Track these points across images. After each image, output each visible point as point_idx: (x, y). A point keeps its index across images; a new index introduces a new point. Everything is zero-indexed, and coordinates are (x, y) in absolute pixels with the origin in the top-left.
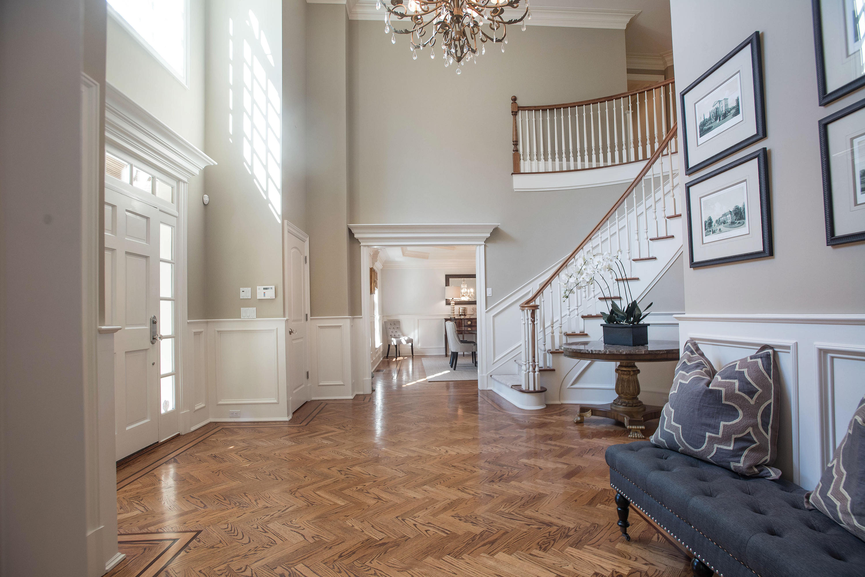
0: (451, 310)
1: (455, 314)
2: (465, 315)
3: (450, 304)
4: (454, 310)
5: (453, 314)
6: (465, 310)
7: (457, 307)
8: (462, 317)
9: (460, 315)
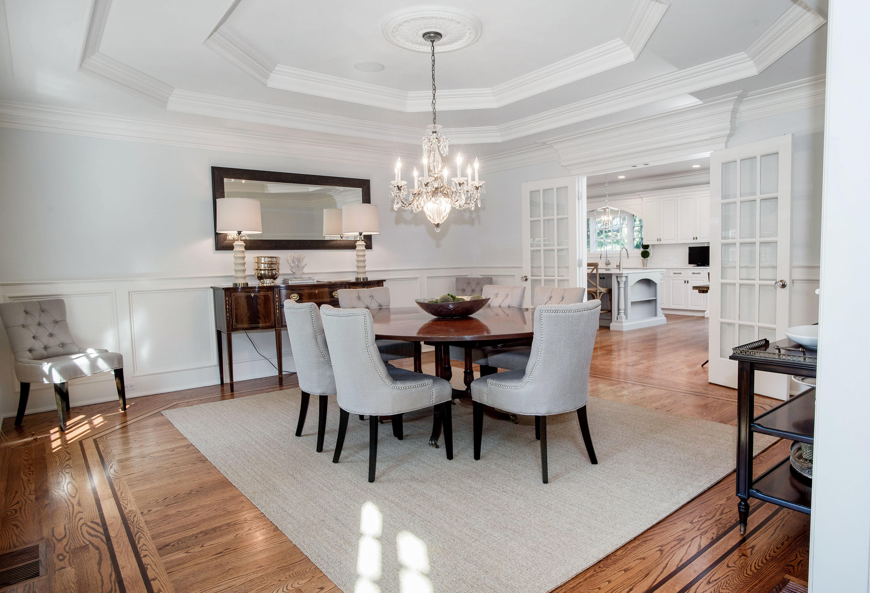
0: (236, 264)
1: (247, 273)
2: (274, 277)
3: (230, 247)
4: (244, 264)
5: (241, 274)
6: (273, 264)
7: (251, 256)
8: (268, 282)
9: (260, 278)
